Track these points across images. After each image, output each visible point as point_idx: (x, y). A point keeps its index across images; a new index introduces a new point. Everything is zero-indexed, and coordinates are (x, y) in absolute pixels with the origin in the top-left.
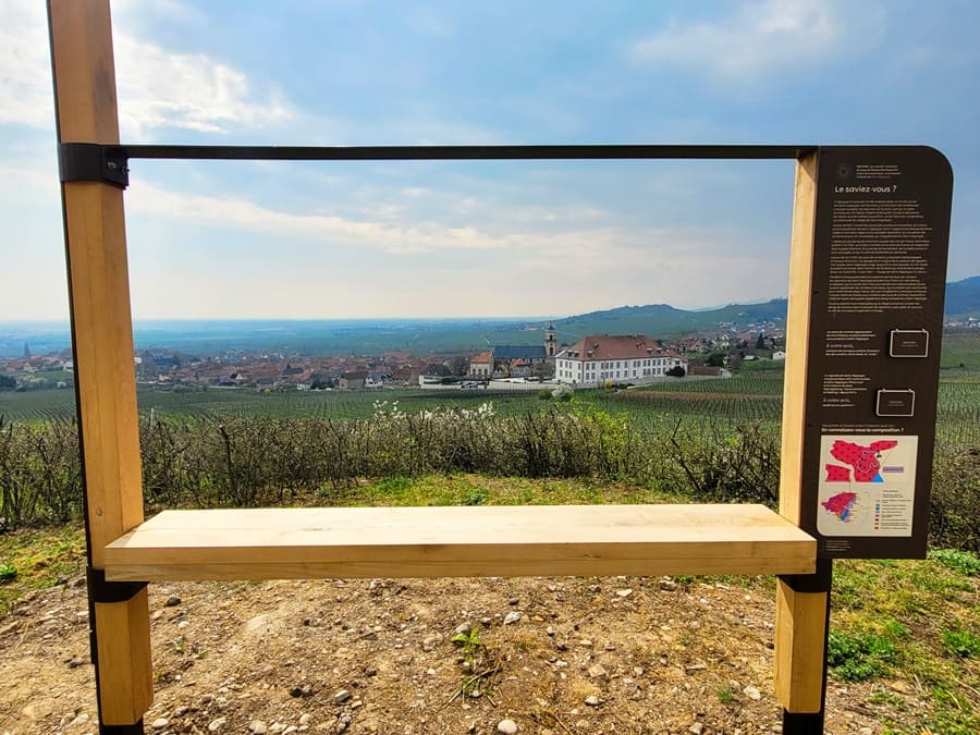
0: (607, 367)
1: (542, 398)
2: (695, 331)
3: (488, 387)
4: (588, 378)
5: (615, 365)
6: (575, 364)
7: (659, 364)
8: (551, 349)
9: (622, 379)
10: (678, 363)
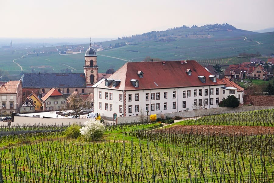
0: (153, 98)
1: (69, 137)
2: (258, 55)
3: (13, 124)
4: (130, 111)
5: (162, 96)
6: (116, 95)
7: (212, 93)
8: (92, 77)
9: (170, 111)
10: (232, 92)
